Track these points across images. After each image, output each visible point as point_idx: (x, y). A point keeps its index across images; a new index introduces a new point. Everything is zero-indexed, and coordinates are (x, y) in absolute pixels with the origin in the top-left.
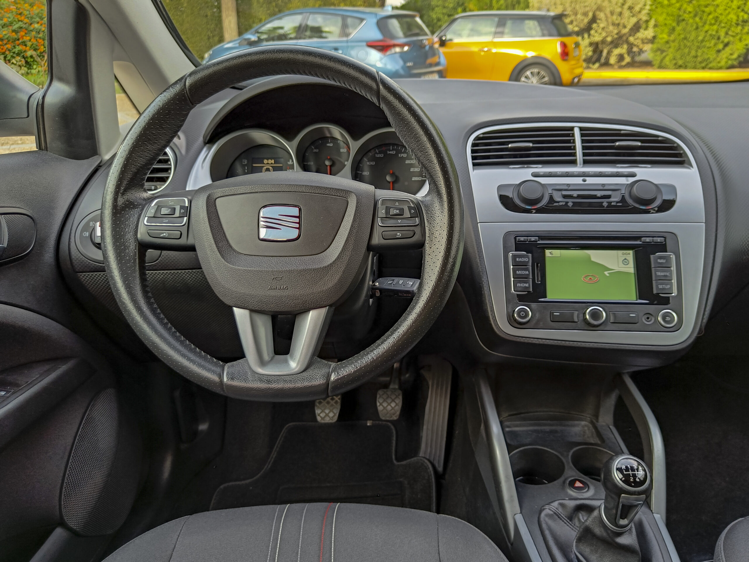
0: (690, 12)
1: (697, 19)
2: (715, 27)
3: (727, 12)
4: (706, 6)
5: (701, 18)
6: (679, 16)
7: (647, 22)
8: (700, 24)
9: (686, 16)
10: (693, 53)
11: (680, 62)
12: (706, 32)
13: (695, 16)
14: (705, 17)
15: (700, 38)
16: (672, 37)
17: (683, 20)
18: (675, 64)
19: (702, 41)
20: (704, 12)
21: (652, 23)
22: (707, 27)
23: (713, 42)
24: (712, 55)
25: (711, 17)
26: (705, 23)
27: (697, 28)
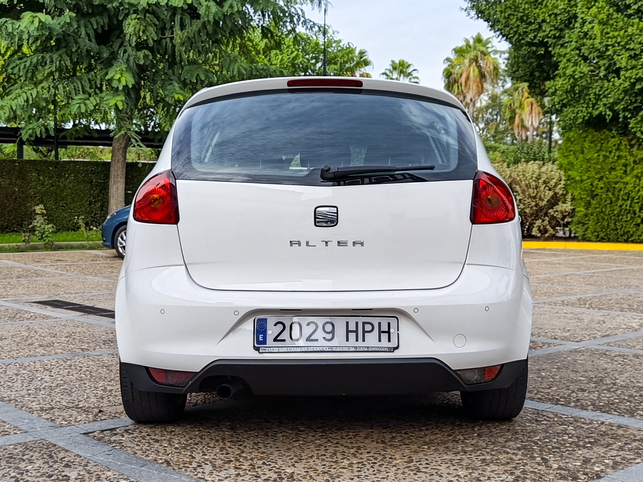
0: (602, 188)
2: (629, 202)
3: (637, 189)
4: (616, 183)
5: (613, 194)
6: (592, 191)
7: (564, 195)
8: (614, 199)
9: (598, 191)
10: (612, 226)
11: (602, 235)
12: (621, 206)
13: (608, 191)
14: (616, 193)
15: (616, 212)
16: (590, 211)
17: (597, 195)
18: (598, 236)
19: (619, 215)
20: (614, 188)
21: (569, 197)
22: (620, 203)
23: (629, 215)
24: (631, 229)
25: (622, 193)
26: (618, 199)
27: (611, 203)
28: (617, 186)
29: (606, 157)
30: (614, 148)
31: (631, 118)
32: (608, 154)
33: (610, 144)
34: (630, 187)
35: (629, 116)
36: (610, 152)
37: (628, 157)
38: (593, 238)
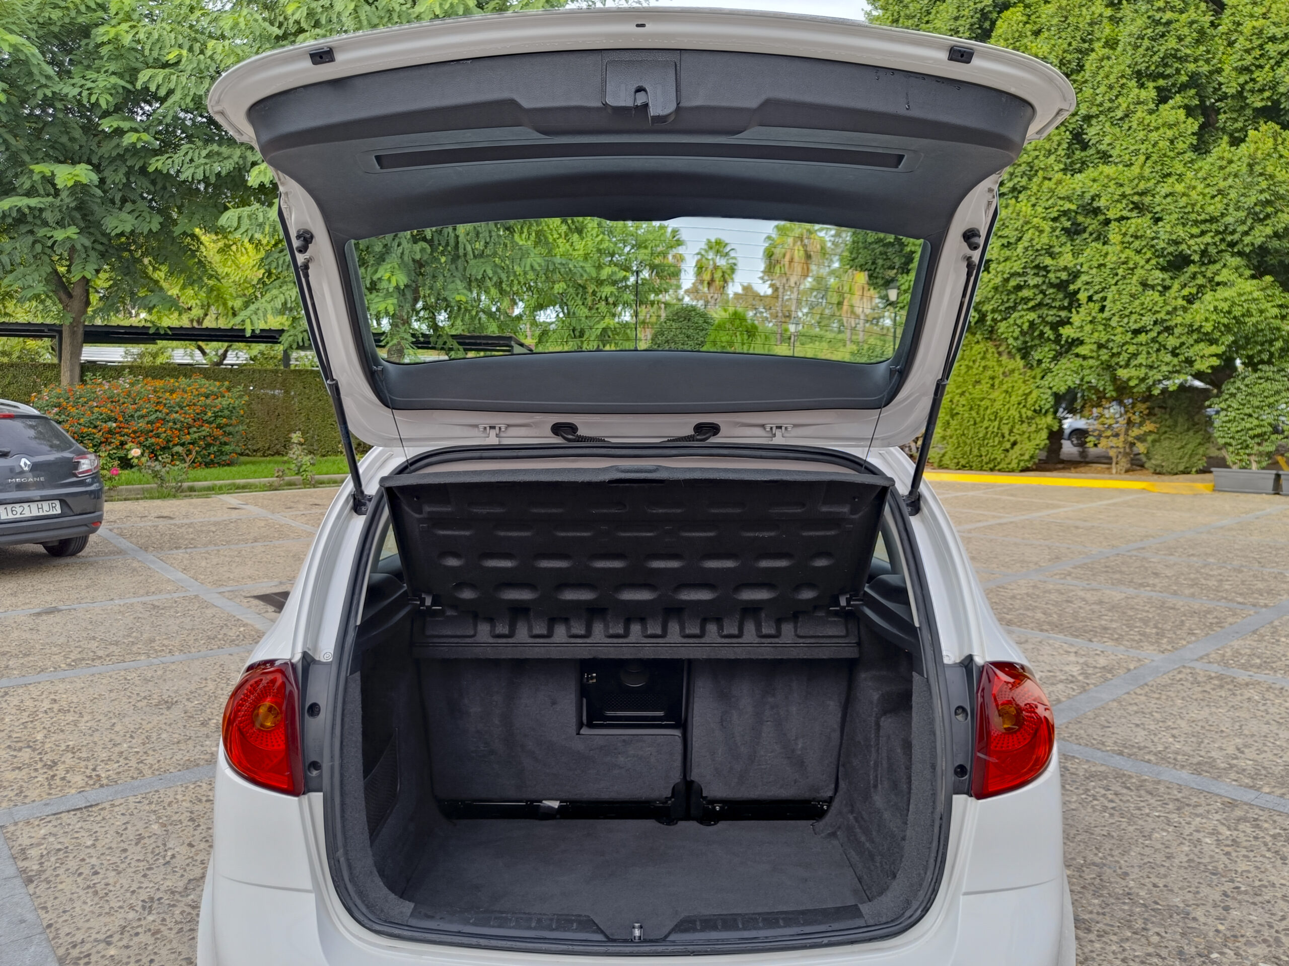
1: (974, 413)
2: (996, 423)
4: (982, 399)
5: (978, 413)
6: (952, 409)
8: (978, 420)
9: (960, 409)
10: (976, 452)
11: (963, 462)
12: (987, 428)
13: (971, 409)
14: (982, 412)
15: (981, 435)
16: (949, 432)
17: (957, 414)
18: (958, 463)
19: (984, 438)
20: (979, 406)
22: (986, 424)
23: (997, 439)
24: (999, 454)
25: (988, 412)
26: (984, 418)
27: (975, 424)
28: (982, 403)
29: (969, 368)
30: (979, 356)
31: (1001, 321)
32: (971, 364)
33: (973, 352)
34: (998, 405)
35: (999, 318)
36: (974, 361)
37: (996, 368)
38: (952, 465)
